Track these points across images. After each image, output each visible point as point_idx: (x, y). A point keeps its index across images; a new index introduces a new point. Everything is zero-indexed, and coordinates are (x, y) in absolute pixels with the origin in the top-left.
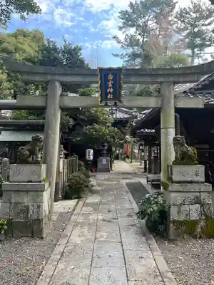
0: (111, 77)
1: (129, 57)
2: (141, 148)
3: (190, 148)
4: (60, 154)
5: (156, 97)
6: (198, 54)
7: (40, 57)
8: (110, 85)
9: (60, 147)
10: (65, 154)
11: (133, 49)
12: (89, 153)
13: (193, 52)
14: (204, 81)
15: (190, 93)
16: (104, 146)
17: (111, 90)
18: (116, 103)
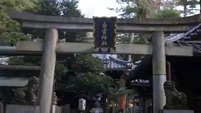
0: (105, 25)
1: (124, 11)
2: (136, 100)
3: (180, 94)
4: (53, 100)
5: (148, 44)
6: (190, 10)
7: (40, 8)
8: (104, 33)
9: (53, 94)
10: (58, 102)
11: (128, 3)
12: (82, 102)
13: (185, 8)
14: (193, 32)
15: (180, 43)
16: (97, 97)
17: (106, 38)
18: (109, 50)
